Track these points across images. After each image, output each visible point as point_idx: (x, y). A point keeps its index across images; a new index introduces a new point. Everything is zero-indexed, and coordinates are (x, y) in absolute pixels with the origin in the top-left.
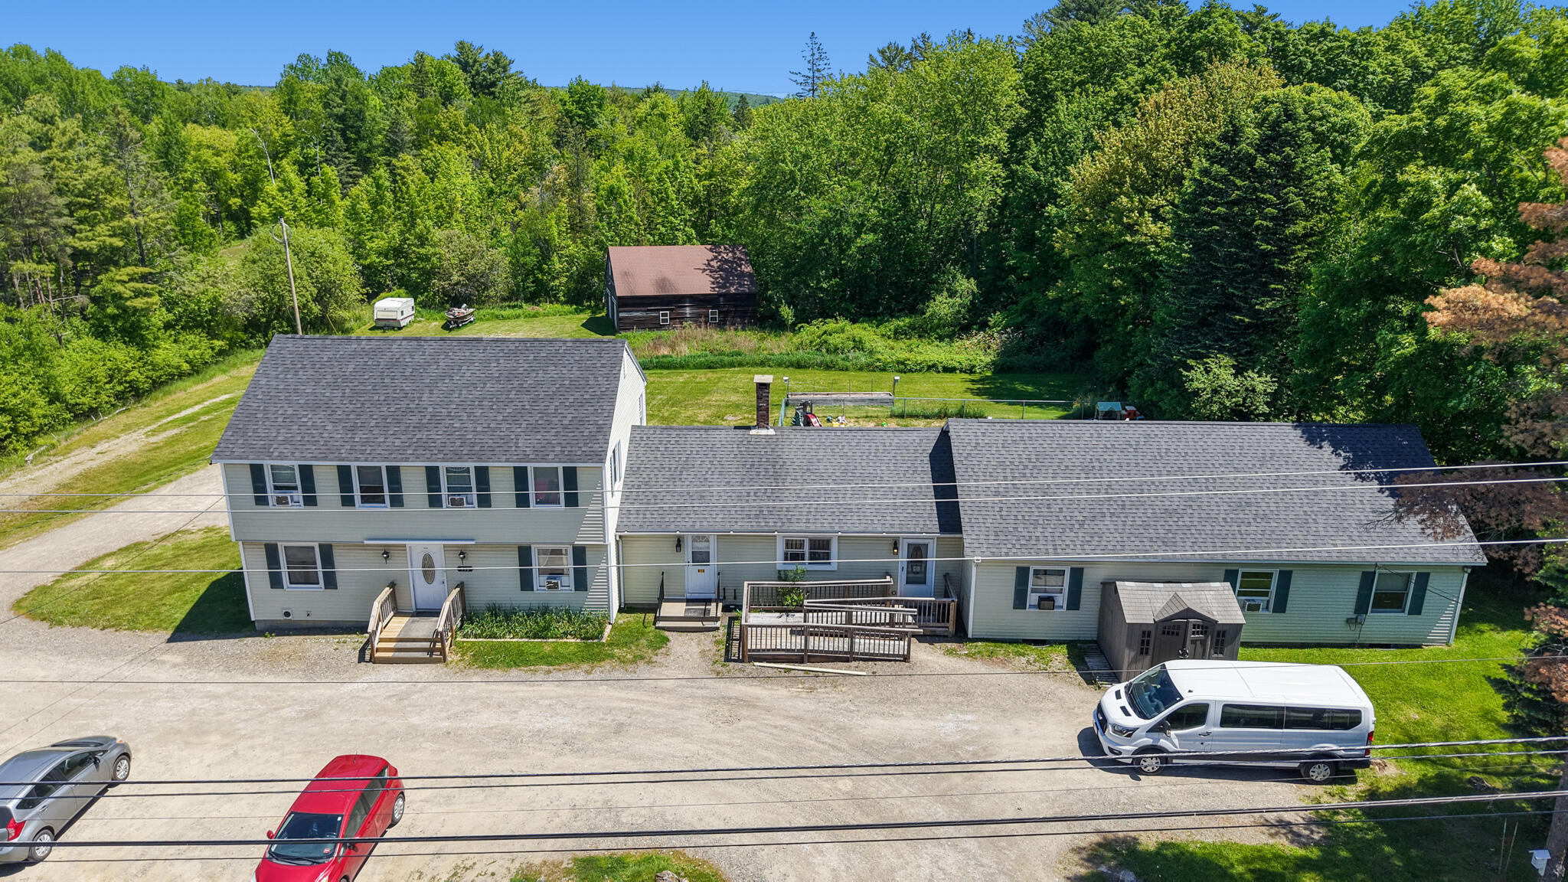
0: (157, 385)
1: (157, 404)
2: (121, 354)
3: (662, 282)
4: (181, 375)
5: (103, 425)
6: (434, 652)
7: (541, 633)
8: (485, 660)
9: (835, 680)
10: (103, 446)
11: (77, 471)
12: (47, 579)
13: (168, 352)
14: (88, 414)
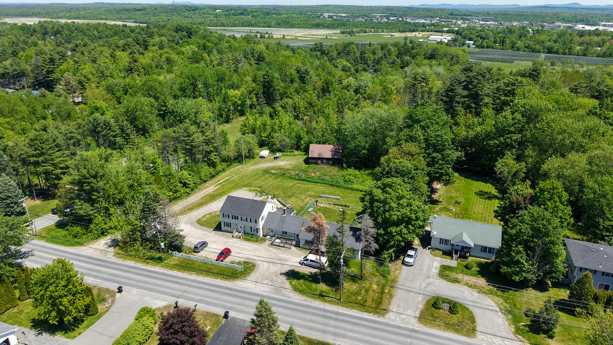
0: (217, 174)
1: (216, 179)
2: (211, 170)
3: (320, 154)
4: (221, 171)
5: (207, 184)
6: (240, 238)
7: (252, 237)
8: (245, 239)
9: (281, 249)
10: (207, 189)
11: (203, 195)
12: (200, 217)
13: (219, 168)
14: (206, 181)
